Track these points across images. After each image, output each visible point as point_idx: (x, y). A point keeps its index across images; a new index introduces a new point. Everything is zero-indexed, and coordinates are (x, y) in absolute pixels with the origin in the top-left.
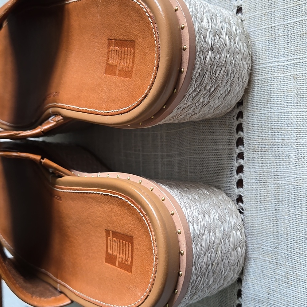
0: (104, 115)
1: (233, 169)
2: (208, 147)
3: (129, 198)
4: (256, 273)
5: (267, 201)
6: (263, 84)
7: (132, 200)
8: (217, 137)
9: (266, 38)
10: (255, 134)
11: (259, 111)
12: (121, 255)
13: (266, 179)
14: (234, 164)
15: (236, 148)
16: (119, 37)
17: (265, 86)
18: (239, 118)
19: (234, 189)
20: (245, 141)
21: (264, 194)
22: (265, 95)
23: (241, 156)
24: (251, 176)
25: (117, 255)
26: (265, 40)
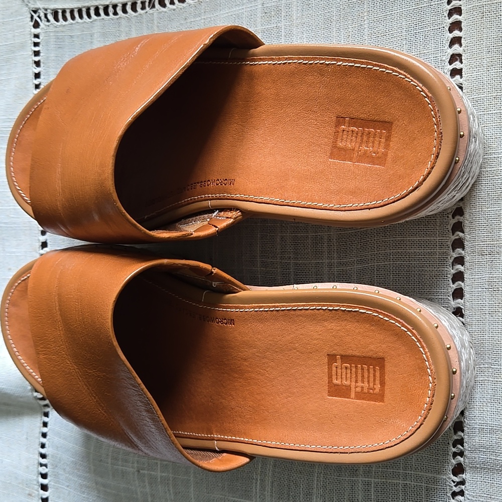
0: (335, 210)
1: (447, 276)
2: (409, 251)
3: (379, 311)
4: (485, 399)
5: (499, 312)
6: (493, 176)
7: (386, 313)
8: (422, 238)
9: (497, 124)
10: (482, 235)
11: (488, 208)
12: (360, 384)
13: (498, 287)
14: (449, 270)
15: (452, 251)
16: (361, 116)
17: (495, 179)
18: (456, 216)
19: (449, 300)
20: (466, 243)
21: (495, 304)
22: (496, 190)
23: (460, 260)
24: (476, 284)
25: (351, 384)
26: (495, 127)
